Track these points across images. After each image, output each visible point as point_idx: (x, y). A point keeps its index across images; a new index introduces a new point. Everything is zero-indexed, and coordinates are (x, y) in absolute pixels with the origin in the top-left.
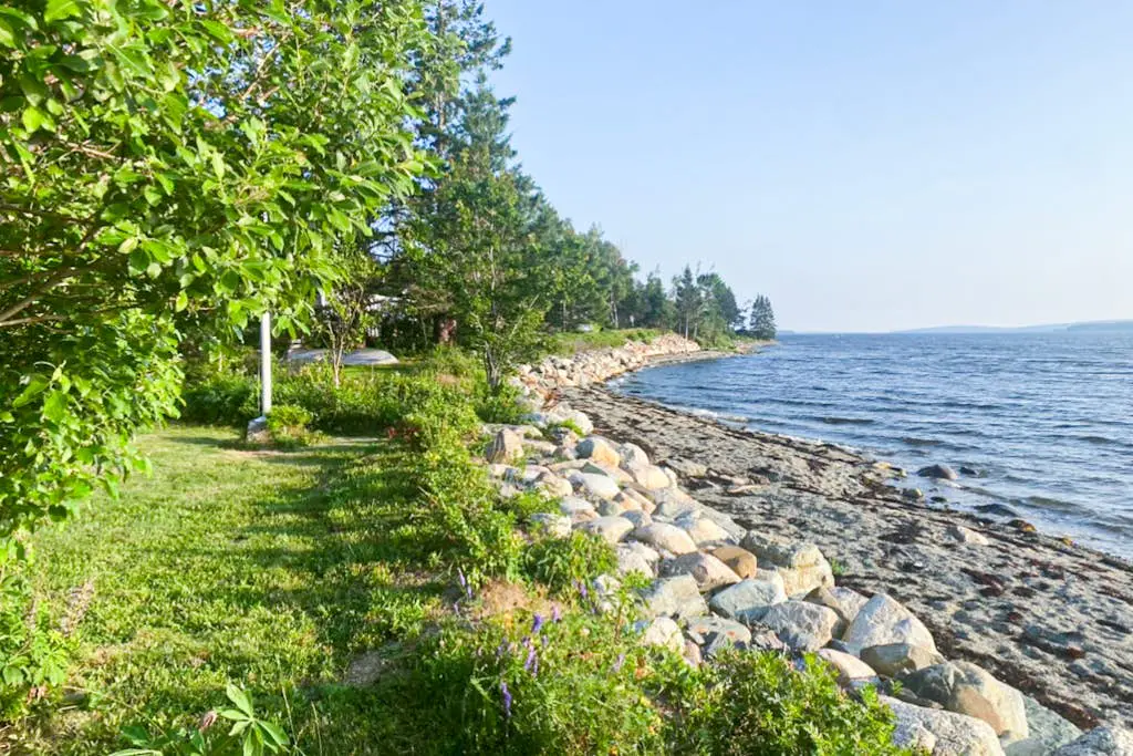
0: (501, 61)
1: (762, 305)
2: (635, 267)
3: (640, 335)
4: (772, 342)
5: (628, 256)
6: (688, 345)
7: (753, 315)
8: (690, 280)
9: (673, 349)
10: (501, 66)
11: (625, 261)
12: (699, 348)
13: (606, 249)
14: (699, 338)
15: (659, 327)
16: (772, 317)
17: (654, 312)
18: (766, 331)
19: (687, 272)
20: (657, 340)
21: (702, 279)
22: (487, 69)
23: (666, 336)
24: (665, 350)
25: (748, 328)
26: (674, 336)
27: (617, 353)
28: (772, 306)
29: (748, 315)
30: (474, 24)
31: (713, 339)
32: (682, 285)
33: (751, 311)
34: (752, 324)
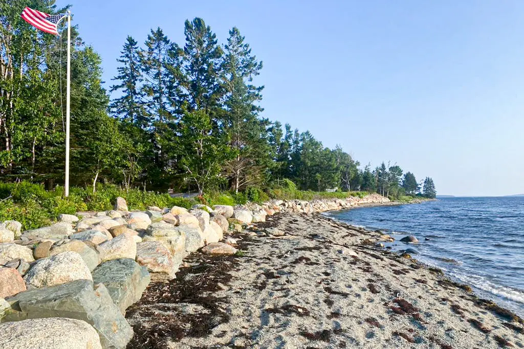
0: (258, 71)
1: (429, 182)
2: (358, 163)
3: (357, 194)
4: (434, 199)
5: (355, 159)
6: (383, 199)
7: (425, 186)
8: (385, 169)
9: (374, 201)
10: (259, 74)
11: (354, 162)
12: (389, 201)
13: (344, 156)
14: (390, 196)
15: (369, 191)
16: (434, 187)
17: (366, 184)
18: (431, 194)
19: (383, 165)
20: (367, 196)
21: (391, 169)
22: (253, 75)
23: (372, 195)
24: (370, 201)
25: (422, 193)
26: (376, 195)
27: (339, 201)
28: (434, 182)
29: (422, 186)
30: (247, 57)
31: (397, 196)
32: (381, 171)
33: (423, 185)
34: (424, 191)
